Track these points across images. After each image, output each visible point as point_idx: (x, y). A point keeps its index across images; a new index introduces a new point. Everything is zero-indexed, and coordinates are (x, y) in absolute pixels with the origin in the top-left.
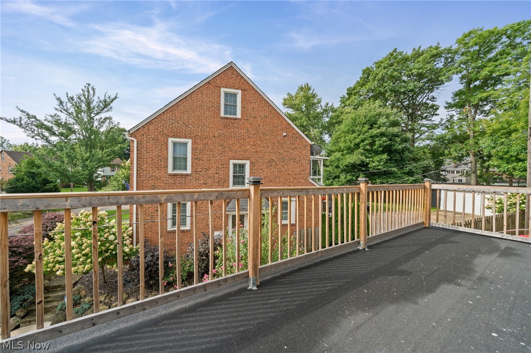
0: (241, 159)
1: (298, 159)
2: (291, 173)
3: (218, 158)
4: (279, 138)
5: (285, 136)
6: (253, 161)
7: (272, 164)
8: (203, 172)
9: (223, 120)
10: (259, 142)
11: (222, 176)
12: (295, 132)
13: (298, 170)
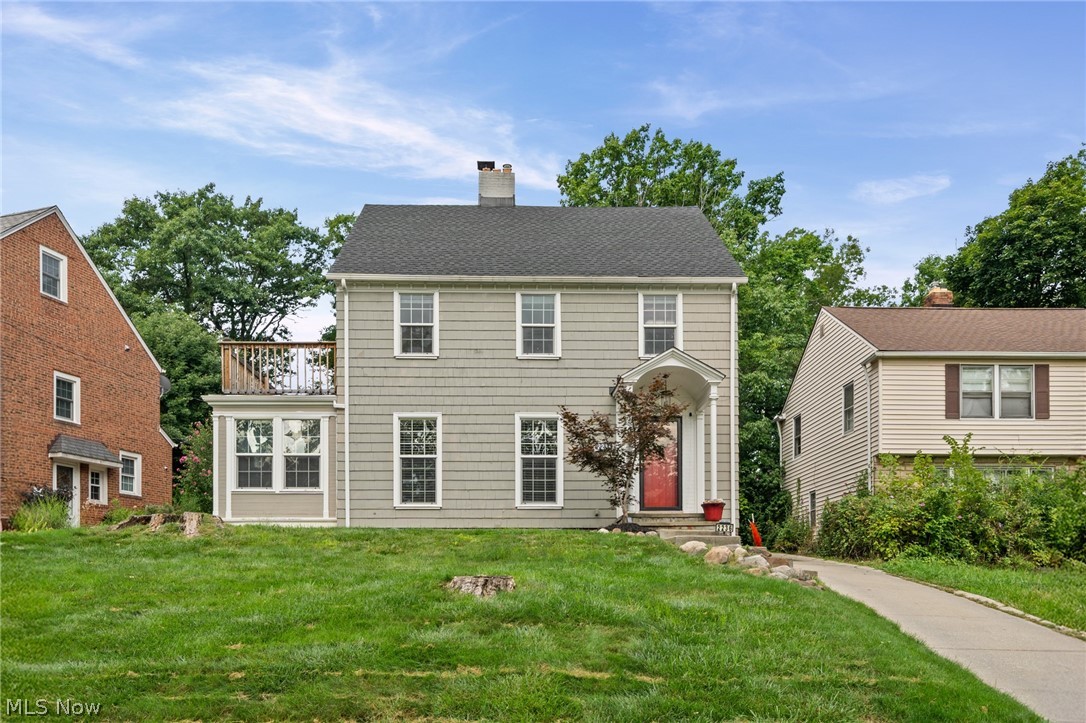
0: (69, 374)
1: (144, 392)
2: (137, 413)
3: (38, 362)
4: (120, 351)
5: (128, 350)
6: (87, 380)
7: (111, 392)
8: (17, 381)
9: (44, 300)
10: (93, 351)
11: (43, 395)
12: (139, 346)
13: (145, 410)
